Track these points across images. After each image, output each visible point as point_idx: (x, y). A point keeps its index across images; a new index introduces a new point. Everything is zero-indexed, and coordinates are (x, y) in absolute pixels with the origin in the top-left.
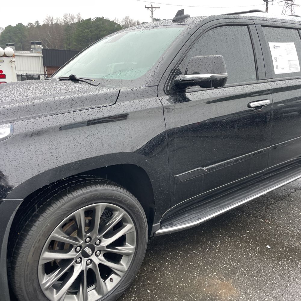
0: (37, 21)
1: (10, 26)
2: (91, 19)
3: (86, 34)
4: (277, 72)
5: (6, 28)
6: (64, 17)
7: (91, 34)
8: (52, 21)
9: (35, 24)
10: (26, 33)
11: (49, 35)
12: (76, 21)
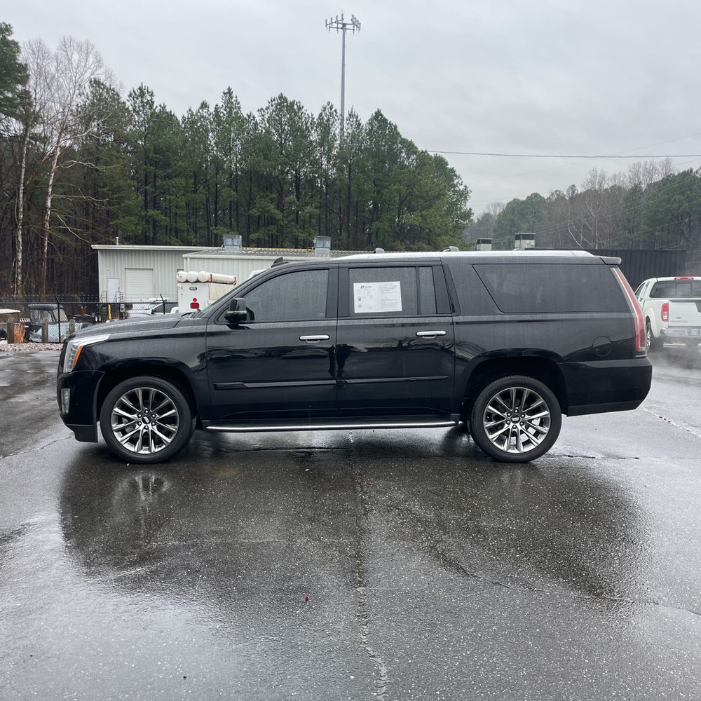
0: (573, 186)
1: (515, 201)
2: (691, 171)
3: (675, 205)
4: (357, 310)
5: (508, 204)
6: (630, 171)
7: (687, 204)
8: (601, 184)
9: (568, 191)
10: (545, 213)
11: (592, 213)
12: (658, 178)
